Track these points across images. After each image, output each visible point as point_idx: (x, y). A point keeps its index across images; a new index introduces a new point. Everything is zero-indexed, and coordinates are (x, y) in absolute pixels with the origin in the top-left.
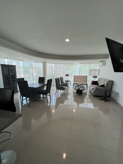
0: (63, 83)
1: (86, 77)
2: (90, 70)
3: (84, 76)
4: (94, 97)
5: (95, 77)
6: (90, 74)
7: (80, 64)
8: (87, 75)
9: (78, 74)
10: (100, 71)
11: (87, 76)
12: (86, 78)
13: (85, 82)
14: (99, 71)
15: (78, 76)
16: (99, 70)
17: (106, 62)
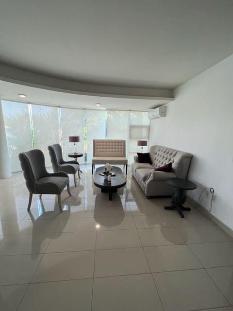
0: (62, 162)
1: (122, 144)
2: (132, 127)
3: (118, 142)
4: (147, 200)
5: (143, 143)
6: (130, 137)
7: (106, 112)
8: (124, 139)
9: (103, 137)
10: (151, 130)
11: (124, 142)
12: (122, 147)
13: (121, 156)
14: (149, 130)
15: (103, 141)
16: (149, 128)
17: (166, 107)
